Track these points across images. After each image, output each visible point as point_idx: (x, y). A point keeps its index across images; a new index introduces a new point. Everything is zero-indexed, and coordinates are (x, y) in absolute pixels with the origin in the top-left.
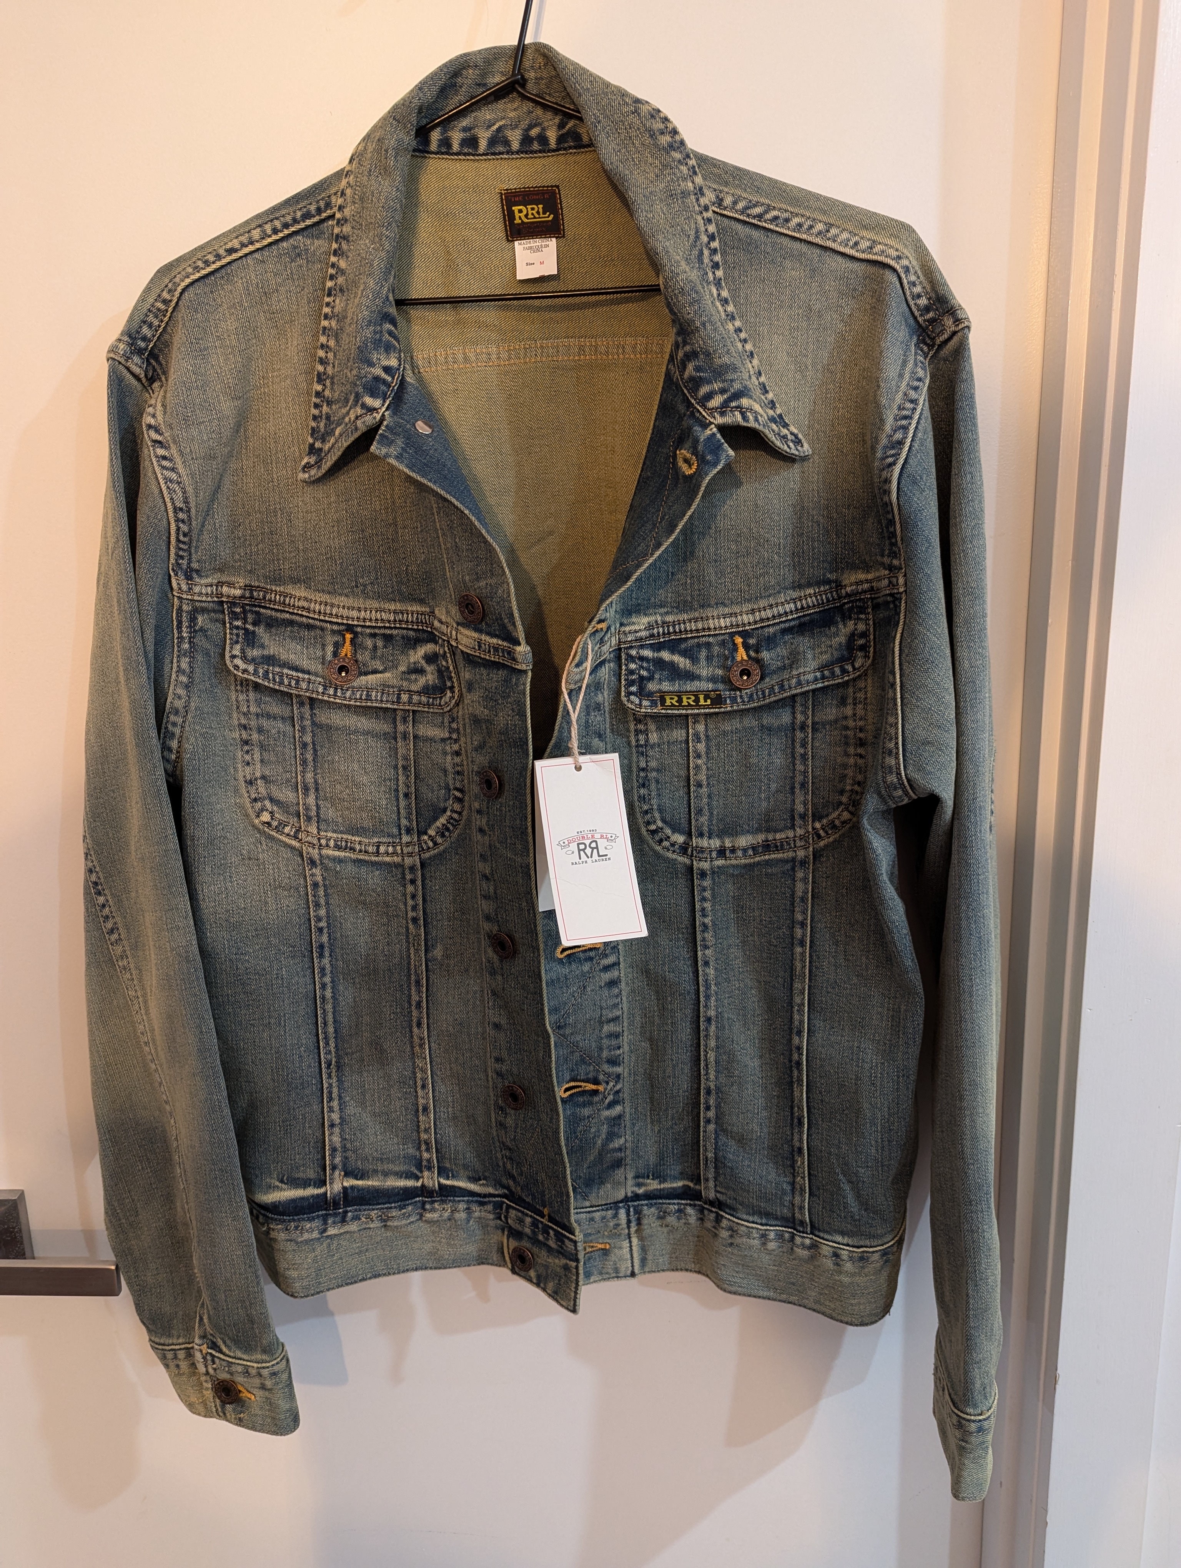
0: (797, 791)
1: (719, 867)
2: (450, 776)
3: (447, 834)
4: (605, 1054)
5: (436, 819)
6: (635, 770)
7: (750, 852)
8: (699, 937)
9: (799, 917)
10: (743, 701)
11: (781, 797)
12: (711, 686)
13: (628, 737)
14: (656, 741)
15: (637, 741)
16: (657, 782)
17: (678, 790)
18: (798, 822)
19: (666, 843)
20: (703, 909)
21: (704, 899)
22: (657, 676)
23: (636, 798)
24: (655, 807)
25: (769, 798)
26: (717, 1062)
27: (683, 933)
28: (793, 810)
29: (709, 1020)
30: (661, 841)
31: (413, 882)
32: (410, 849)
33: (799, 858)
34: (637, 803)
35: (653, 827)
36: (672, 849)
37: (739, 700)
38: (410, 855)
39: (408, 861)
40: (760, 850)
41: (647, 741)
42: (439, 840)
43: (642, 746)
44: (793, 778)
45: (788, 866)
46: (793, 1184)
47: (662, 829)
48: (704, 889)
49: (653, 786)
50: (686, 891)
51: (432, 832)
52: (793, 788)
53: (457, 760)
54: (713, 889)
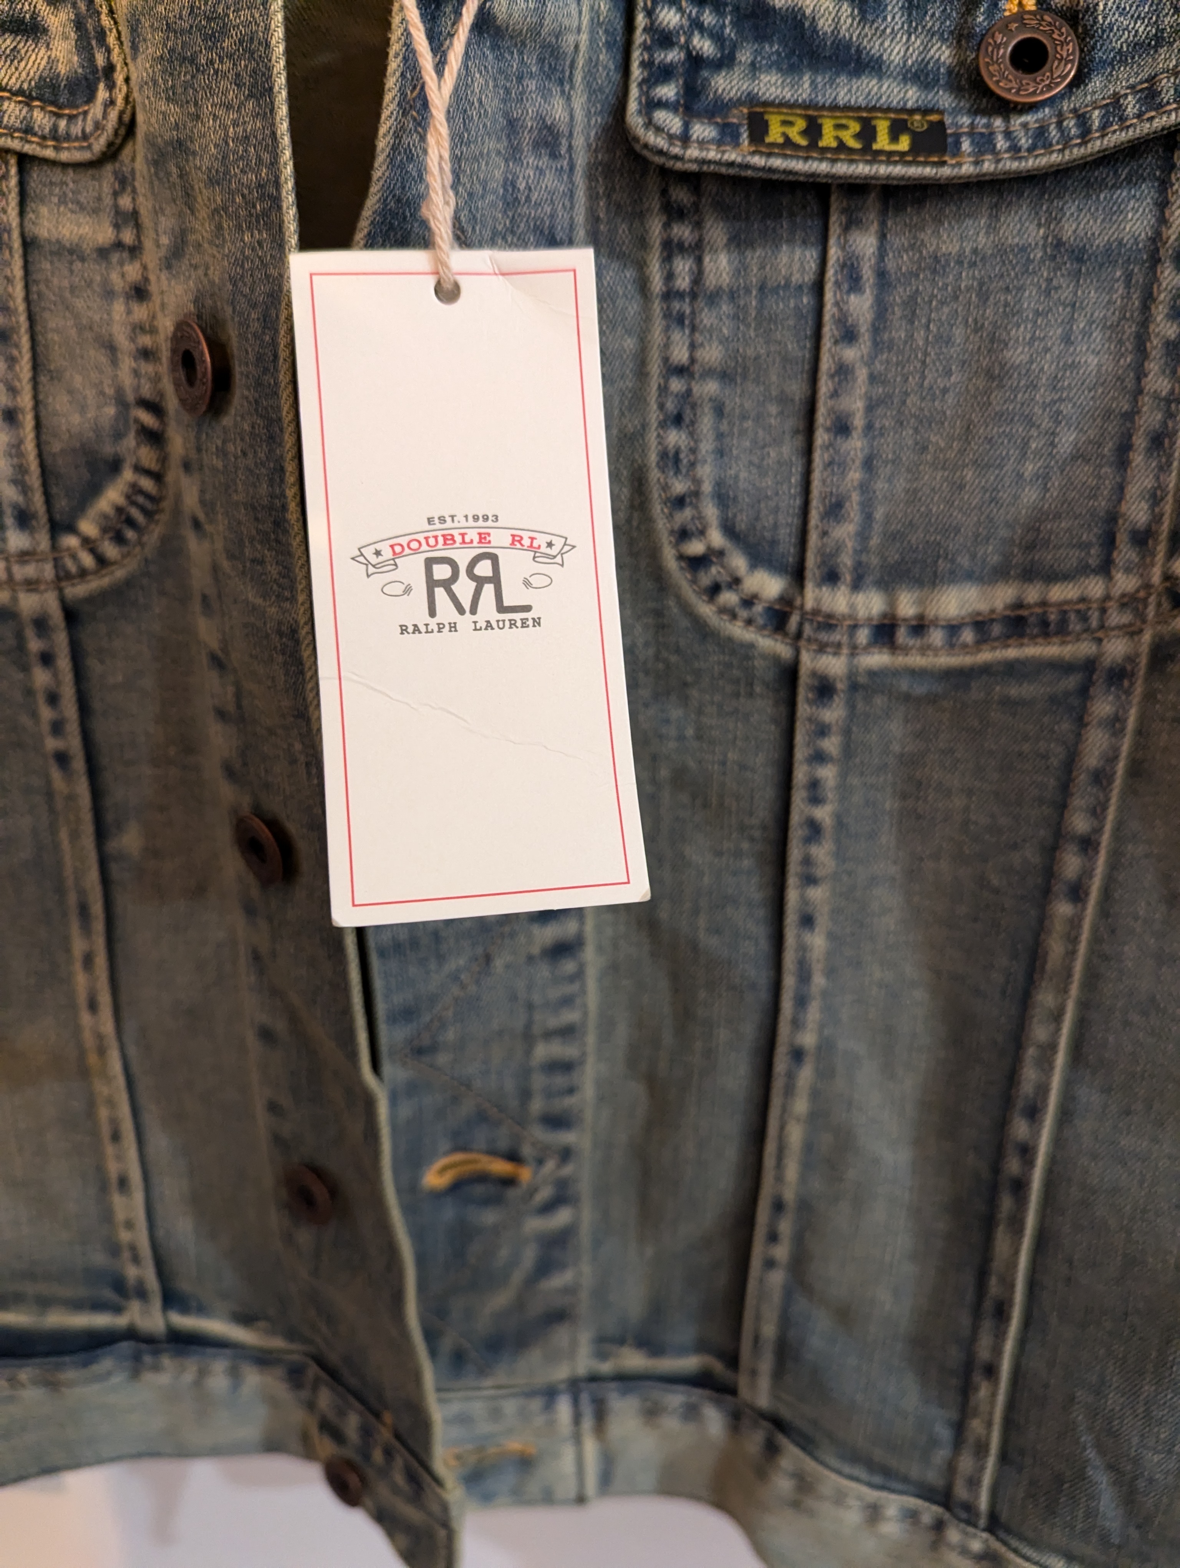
0: (1137, 458)
1: (872, 674)
2: (127, 363)
3: (130, 534)
4: (537, 1106)
5: (94, 490)
6: (655, 368)
7: (968, 636)
8: (795, 853)
9: (1080, 823)
10: (1015, 149)
11: (1083, 473)
12: (912, 95)
13: (641, 266)
14: (726, 279)
15: (670, 277)
16: (719, 411)
17: (777, 442)
18: (1125, 553)
19: (729, 598)
20: (814, 785)
21: (819, 757)
22: (744, 56)
23: (653, 458)
24: (707, 487)
25: (1046, 477)
26: (808, 1147)
27: (752, 839)
28: (1112, 518)
29: (798, 1055)
30: (714, 590)
31: (47, 659)
32: (29, 570)
33: (1107, 661)
34: (654, 475)
35: (696, 548)
36: (744, 614)
37: (1001, 143)
38: (31, 585)
39: (28, 603)
40: (996, 630)
41: (698, 278)
42: (110, 550)
43: (680, 295)
44: (1130, 416)
45: (1072, 682)
46: (959, 1428)
47: (721, 553)
48: (823, 731)
49: (706, 423)
50: (771, 732)
51: (88, 527)
52: (1124, 449)
53: (140, 312)
54: (847, 732)
